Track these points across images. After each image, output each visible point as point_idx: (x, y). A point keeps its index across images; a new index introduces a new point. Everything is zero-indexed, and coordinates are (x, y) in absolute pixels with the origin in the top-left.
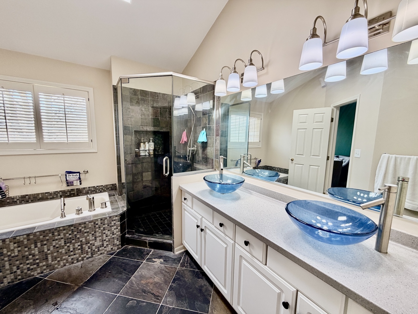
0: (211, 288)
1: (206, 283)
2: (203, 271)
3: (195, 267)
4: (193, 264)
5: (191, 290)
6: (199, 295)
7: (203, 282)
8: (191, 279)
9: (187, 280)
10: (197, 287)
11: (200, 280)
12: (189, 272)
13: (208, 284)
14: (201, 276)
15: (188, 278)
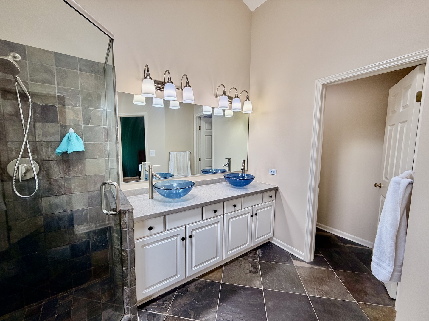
0: (199, 281)
1: (194, 284)
2: (178, 287)
3: (170, 295)
4: (166, 298)
5: (200, 296)
6: (206, 289)
7: (192, 287)
8: (187, 297)
9: (187, 301)
10: (197, 291)
11: (189, 289)
12: (177, 301)
13: (195, 283)
14: (184, 289)
15: (184, 301)
